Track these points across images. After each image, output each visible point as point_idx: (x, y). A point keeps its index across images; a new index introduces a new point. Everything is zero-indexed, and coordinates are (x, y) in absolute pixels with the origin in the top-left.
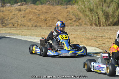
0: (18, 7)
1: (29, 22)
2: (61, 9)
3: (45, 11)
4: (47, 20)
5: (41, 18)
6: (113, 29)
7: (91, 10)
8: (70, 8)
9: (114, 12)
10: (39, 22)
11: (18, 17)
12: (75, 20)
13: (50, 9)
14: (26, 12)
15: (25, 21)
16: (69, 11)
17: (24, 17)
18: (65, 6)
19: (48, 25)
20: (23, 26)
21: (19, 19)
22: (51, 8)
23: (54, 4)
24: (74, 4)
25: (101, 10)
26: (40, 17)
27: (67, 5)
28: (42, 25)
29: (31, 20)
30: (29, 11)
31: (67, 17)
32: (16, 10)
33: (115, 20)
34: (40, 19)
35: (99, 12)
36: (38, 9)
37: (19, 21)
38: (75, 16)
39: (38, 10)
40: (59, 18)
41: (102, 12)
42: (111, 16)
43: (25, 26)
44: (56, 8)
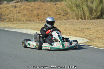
0: (14, 4)
1: (24, 17)
2: (51, 5)
3: (37, 7)
4: (39, 15)
5: (34, 14)
6: (97, 22)
7: (77, 6)
8: (59, 4)
9: (97, 7)
10: (32, 17)
11: (14, 12)
12: (63, 14)
13: (41, 5)
14: (20, 8)
15: (20, 16)
16: (58, 7)
17: (19, 13)
18: (55, 3)
19: (40, 19)
20: (18, 20)
21: (15, 15)
22: (42, 5)
23: (45, 1)
24: (62, 1)
25: (86, 5)
26: (33, 13)
27: (56, 1)
28: (35, 19)
29: (25, 15)
30: (23, 8)
31: (57, 12)
32: (12, 7)
33: (98, 14)
34: (33, 15)
35: (84, 7)
36: (31, 5)
37: (15, 16)
38: (64, 11)
39: (31, 7)
40: (50, 13)
41: (87, 7)
42: (94, 11)
43: (20, 20)
44: (46, 5)
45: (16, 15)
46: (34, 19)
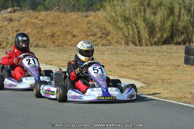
0: (8, 16)
2: (77, 18)
3: (51, 20)
4: (55, 35)
5: (46, 33)
6: (162, 50)
7: (126, 20)
8: (92, 16)
9: (163, 23)
10: (42, 39)
11: (8, 31)
12: (100, 35)
13: (59, 18)
14: (20, 23)
16: (90, 22)
17: (17, 31)
18: (85, 14)
19: (56, 43)
21: (9, 35)
22: (61, 17)
23: (67, 10)
24: (98, 10)
25: (142, 19)
26: (44, 31)
27: (87, 11)
28: (47, 44)
30: (25, 22)
31: (88, 31)
32: (5, 20)
33: (165, 36)
34: (43, 35)
35: (139, 22)
36: (40, 18)
37: (10, 38)
38: (101, 30)
39: (40, 20)
40: (75, 32)
41: (145, 22)
42: (159, 29)
44: (69, 16)
45: (11, 36)
46: (45, 43)
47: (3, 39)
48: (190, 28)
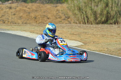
0: (9, 5)
1: (19, 20)
2: (50, 8)
3: (35, 9)
4: (37, 17)
5: (32, 16)
7: (80, 9)
8: (60, 7)
9: (102, 11)
10: (29, 19)
11: (9, 14)
12: (64, 18)
13: (40, 7)
14: (16, 10)
15: (16, 18)
16: (58, 10)
17: (14, 14)
18: (55, 5)
19: (38, 22)
20: (13, 23)
21: (9, 17)
22: (41, 6)
23: (44, 3)
24: (63, 3)
25: (90, 9)
26: (31, 15)
27: (57, 3)
29: (22, 17)
30: (19, 9)
31: (57, 15)
32: (7, 8)
33: (103, 19)
34: (30, 17)
35: (88, 11)
36: (28, 7)
37: (10, 18)
38: (65, 15)
39: (28, 8)
40: (49, 16)
41: (91, 11)
42: (99, 15)
43: (15, 23)
44: (46, 6)
46: (31, 22)
47: (6, 19)
48: (118, 15)
